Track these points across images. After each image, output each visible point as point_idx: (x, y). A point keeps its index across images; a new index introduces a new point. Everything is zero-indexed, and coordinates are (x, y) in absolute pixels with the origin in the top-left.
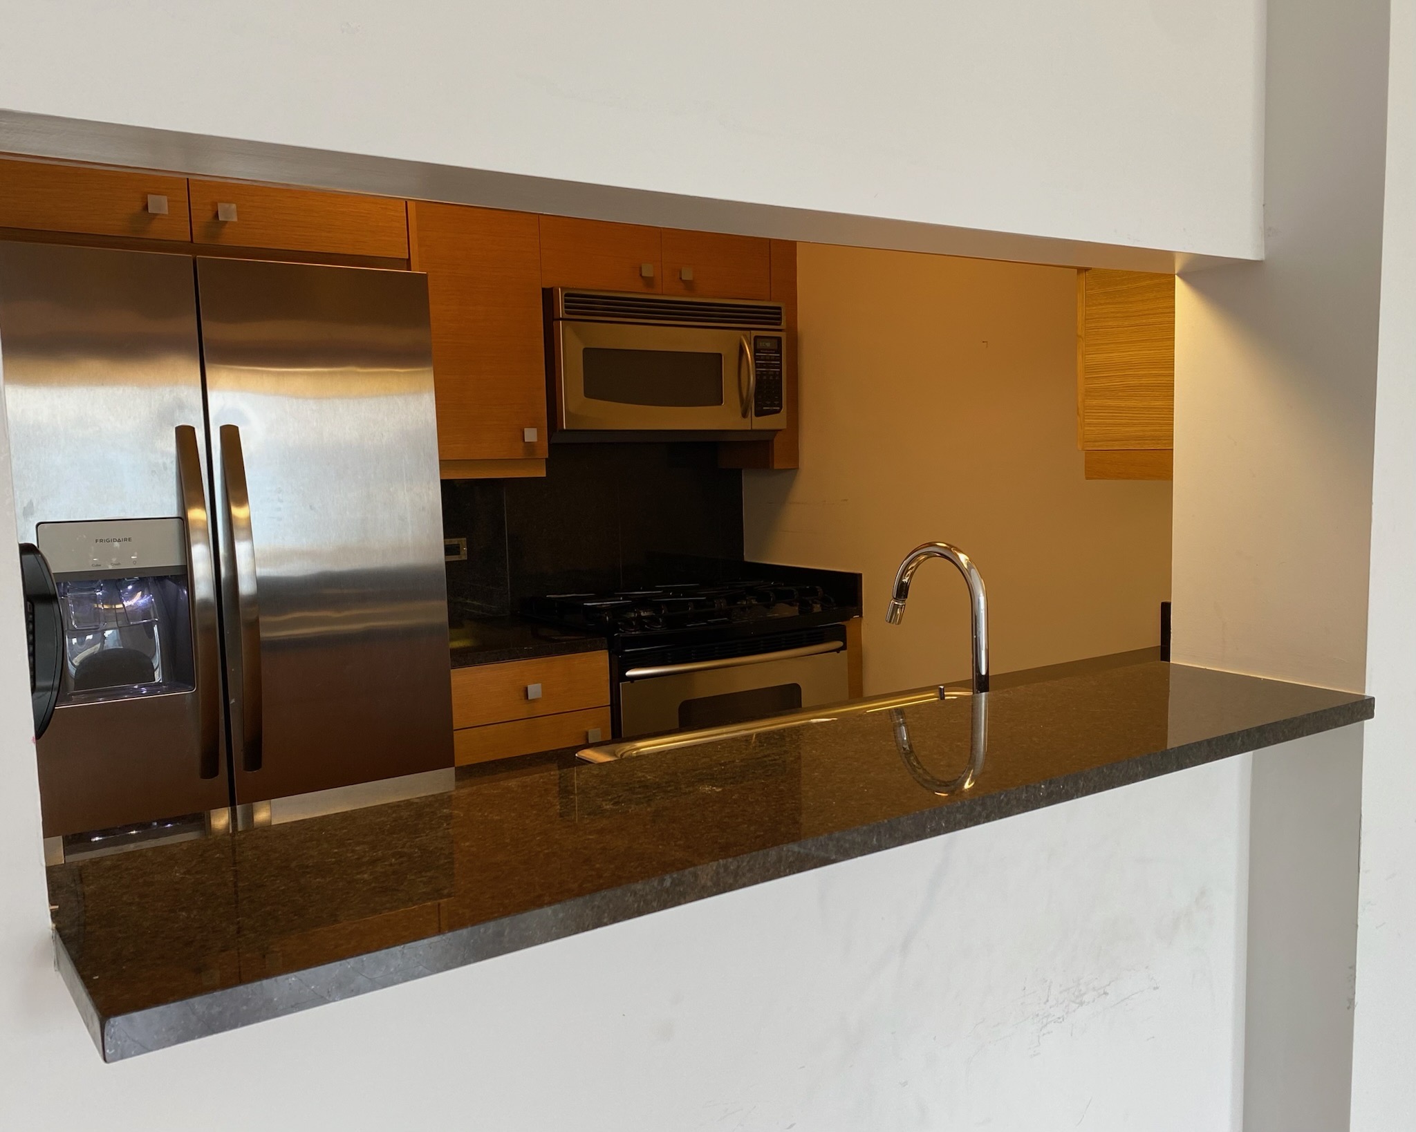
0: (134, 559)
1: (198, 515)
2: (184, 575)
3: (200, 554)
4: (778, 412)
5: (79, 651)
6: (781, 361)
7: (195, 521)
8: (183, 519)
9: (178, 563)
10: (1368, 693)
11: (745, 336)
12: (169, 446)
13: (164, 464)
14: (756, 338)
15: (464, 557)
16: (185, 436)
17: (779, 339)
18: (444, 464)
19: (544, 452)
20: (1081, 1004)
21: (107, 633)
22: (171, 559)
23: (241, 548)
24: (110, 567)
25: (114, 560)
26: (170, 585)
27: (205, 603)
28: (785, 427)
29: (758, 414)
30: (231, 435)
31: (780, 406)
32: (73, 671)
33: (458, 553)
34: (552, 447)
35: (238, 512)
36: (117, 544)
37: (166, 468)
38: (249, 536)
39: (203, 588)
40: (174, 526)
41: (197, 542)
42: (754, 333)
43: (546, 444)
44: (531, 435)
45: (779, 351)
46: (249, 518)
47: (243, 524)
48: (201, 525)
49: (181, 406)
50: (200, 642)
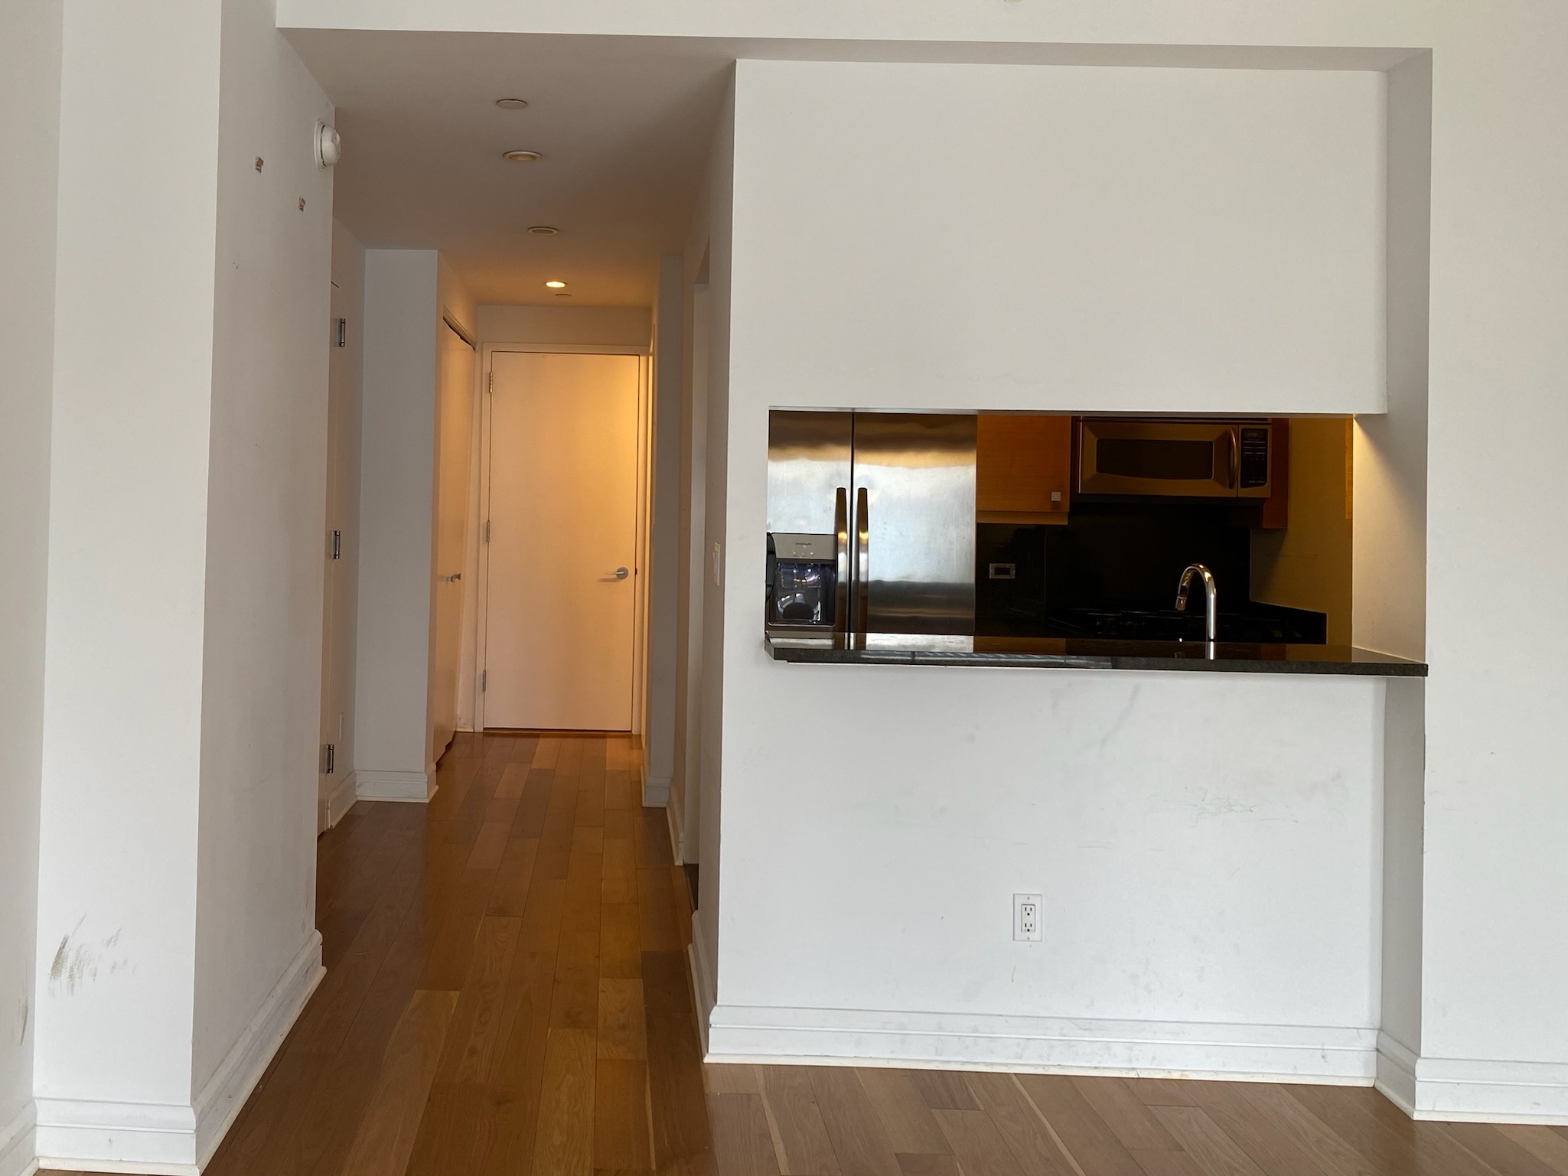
0: (811, 554)
1: (843, 536)
2: (834, 564)
3: (842, 558)
4: (1263, 484)
5: (784, 602)
6: (1266, 446)
7: (842, 539)
8: (836, 535)
9: (831, 558)
10: (1426, 663)
11: (1234, 430)
12: (833, 497)
13: (830, 507)
14: (1243, 430)
15: (1014, 577)
16: (841, 492)
17: (1265, 431)
18: (979, 513)
19: (1067, 508)
20: (1231, 810)
21: (798, 595)
22: (828, 556)
23: (863, 557)
24: (801, 557)
25: (803, 554)
26: (828, 569)
27: (842, 583)
28: (1270, 496)
29: (1243, 486)
30: (863, 492)
31: (1266, 481)
32: (781, 610)
33: (1009, 574)
34: (1072, 505)
35: (862, 536)
36: (805, 546)
37: (830, 509)
38: (867, 550)
39: (842, 577)
40: (832, 539)
41: (841, 552)
42: (1241, 427)
43: (1068, 503)
44: (1056, 497)
45: (1265, 438)
46: (868, 540)
47: (865, 542)
48: (844, 542)
49: (840, 475)
50: (838, 602)
